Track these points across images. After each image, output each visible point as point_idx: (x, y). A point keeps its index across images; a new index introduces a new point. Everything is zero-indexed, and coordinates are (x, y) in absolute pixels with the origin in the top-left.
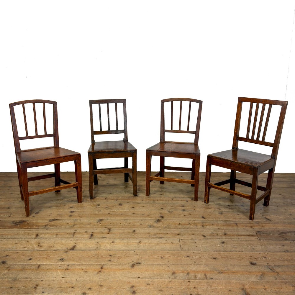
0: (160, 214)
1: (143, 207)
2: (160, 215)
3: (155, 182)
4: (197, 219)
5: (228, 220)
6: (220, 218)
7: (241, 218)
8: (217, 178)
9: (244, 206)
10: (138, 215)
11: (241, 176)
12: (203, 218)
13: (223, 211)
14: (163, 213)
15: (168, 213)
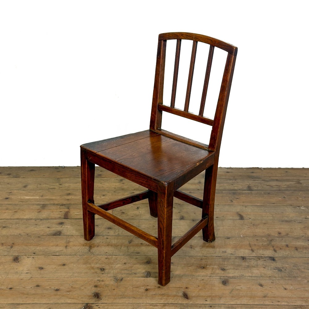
0: (96, 286)
1: (64, 265)
2: (94, 290)
3: (104, 195)
4: (171, 301)
5: (239, 302)
6: (220, 297)
7: (265, 297)
8: (231, 181)
9: (276, 259)
10: (47, 289)
11: (277, 178)
12: (186, 296)
13: (231, 275)
14: (103, 283)
15: (112, 283)
